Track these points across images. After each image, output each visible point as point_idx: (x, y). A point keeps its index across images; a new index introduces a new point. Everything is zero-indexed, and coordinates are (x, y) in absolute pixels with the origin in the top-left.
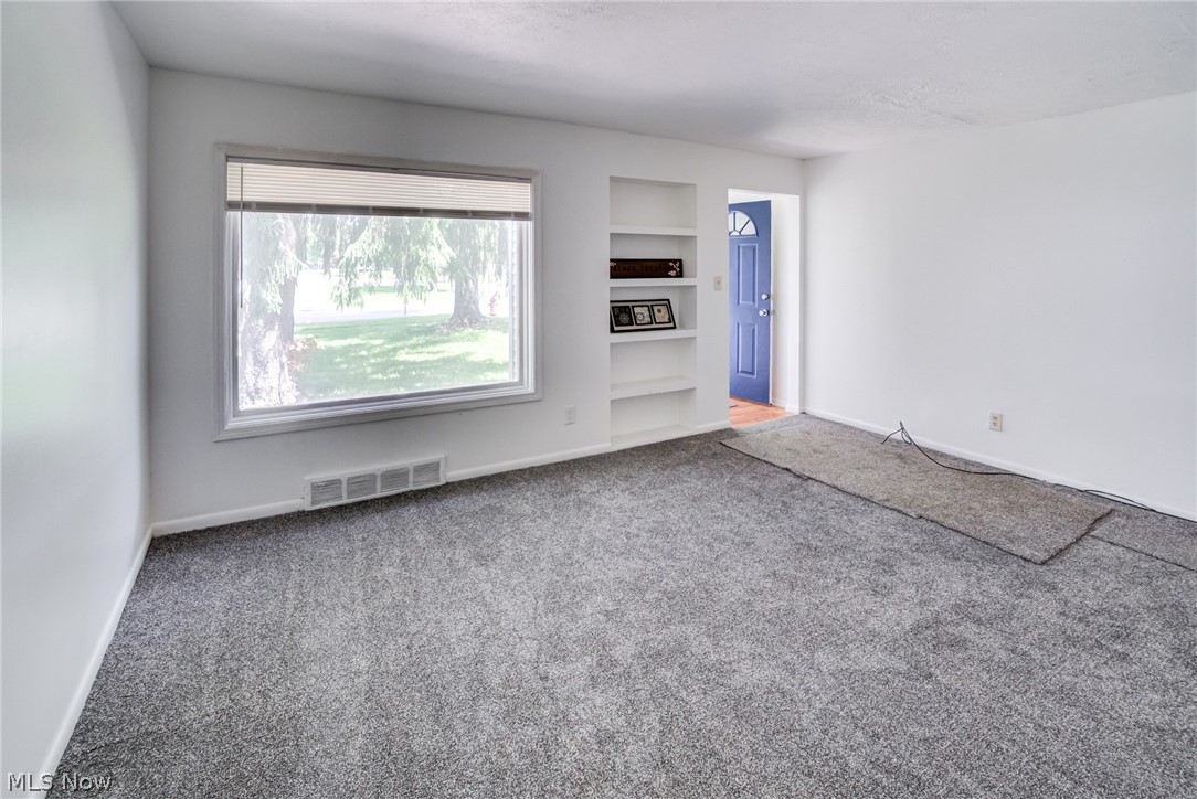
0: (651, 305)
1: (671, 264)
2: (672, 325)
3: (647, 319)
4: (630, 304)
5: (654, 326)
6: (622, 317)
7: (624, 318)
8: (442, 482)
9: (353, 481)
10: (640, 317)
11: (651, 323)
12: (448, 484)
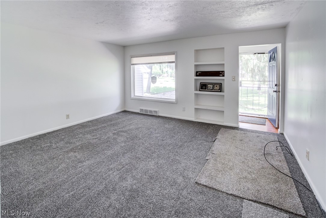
0: (214, 84)
1: (221, 72)
2: (220, 91)
3: (212, 88)
4: (207, 84)
5: (213, 90)
6: (203, 87)
7: (204, 87)
8: (158, 115)
9: (145, 110)
10: (209, 87)
11: (212, 90)
12: (159, 116)
